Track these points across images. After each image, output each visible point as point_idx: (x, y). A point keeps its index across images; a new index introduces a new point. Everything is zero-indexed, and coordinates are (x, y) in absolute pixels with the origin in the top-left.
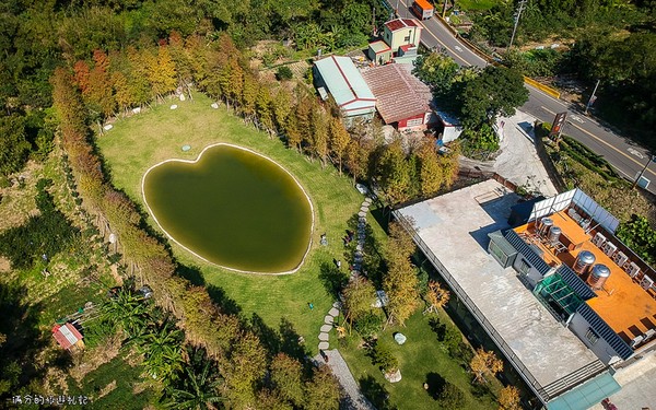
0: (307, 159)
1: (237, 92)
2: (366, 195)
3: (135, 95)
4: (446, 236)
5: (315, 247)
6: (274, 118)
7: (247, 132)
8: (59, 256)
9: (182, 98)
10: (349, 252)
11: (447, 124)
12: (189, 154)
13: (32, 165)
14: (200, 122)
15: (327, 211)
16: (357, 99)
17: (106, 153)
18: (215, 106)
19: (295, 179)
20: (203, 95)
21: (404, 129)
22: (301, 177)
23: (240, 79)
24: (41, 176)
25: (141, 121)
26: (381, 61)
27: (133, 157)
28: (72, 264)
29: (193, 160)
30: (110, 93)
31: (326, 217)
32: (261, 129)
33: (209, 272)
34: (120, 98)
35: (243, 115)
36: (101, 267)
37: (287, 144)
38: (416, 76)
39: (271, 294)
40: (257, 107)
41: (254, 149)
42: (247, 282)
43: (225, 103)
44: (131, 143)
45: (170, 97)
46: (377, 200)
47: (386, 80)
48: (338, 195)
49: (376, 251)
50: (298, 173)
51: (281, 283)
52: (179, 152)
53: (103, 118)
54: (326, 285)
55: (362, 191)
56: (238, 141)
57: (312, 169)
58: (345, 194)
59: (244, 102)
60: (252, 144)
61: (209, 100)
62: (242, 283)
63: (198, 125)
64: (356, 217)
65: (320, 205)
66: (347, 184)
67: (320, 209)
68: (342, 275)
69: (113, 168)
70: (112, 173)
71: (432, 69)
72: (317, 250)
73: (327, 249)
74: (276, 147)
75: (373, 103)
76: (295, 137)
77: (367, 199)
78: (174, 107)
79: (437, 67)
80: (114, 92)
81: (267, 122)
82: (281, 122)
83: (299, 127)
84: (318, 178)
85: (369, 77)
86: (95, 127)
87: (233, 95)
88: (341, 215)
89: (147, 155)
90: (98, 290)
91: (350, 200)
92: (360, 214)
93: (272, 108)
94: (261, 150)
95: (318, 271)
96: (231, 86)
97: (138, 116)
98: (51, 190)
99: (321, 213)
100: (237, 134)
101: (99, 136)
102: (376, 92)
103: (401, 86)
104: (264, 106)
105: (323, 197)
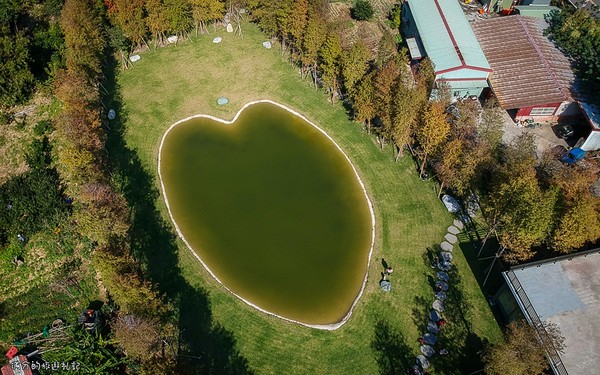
0: (377, 141)
1: (297, 33)
2: (456, 215)
3: (171, 20)
4: (588, 337)
5: (372, 290)
6: (341, 79)
7: (302, 89)
8: (39, 237)
9: (230, 28)
10: (421, 308)
11: (596, 126)
12: (225, 110)
13: (39, 99)
14: (246, 65)
15: (395, 230)
16: (464, 66)
17: (128, 93)
18: (267, 45)
19: (355, 169)
20: (256, 27)
21: (524, 118)
22: (364, 168)
23: (304, 17)
24: (45, 116)
25: (174, 55)
26: (496, 7)
27: (157, 104)
28: (52, 253)
29: (228, 120)
30: (138, 16)
31: (392, 241)
32: (321, 86)
33: (219, 302)
34: (153, 22)
35: (300, 64)
36: (87, 263)
37: (351, 114)
38: (551, 39)
39: (299, 362)
40: (321, 60)
41: (307, 114)
42: (268, 330)
43: (281, 41)
44: (158, 84)
45: (214, 25)
46: (471, 226)
47: (506, 38)
48: (412, 207)
49: (462, 318)
50: (360, 162)
51: (315, 343)
52: (214, 106)
53: (129, 46)
54: (381, 362)
55: (450, 207)
56: (289, 100)
57: (381, 158)
58: (424, 207)
59: (304, 49)
60: (304, 108)
61: (262, 36)
62: (259, 331)
63: (243, 69)
64: (438, 250)
65: (385, 218)
66: (428, 191)
67: (385, 226)
68: (407, 349)
69: (131, 117)
70: (127, 124)
71: (576, 34)
72: (374, 296)
73: (389, 297)
74: (336, 117)
75: (486, 75)
76: (366, 112)
77: (456, 222)
78: (217, 40)
79: (584, 32)
80: (145, 14)
81: (330, 81)
82: (349, 85)
83: (374, 99)
84: (387, 174)
85: (481, 31)
86: (120, 55)
87: (291, 37)
88: (414, 240)
89: (174, 103)
90: (74, 301)
91: (430, 219)
92: (445, 246)
93: (339, 64)
94: (316, 119)
95: (370, 335)
96: (290, 25)
97: (173, 48)
98: (52, 136)
99: (385, 234)
100: (289, 89)
101: (123, 68)
102: (491, 56)
103: (528, 51)
104: (330, 60)
105: (392, 208)
